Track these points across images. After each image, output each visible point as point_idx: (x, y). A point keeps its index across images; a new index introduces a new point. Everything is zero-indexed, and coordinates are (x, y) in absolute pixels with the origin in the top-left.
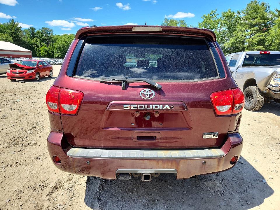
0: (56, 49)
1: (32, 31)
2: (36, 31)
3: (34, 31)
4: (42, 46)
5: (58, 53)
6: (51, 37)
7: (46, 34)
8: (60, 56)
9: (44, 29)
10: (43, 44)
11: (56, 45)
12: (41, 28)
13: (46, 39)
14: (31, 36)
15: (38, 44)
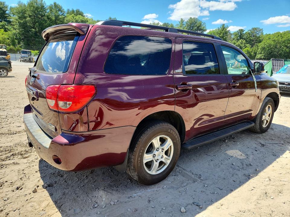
0: (259, 49)
1: (241, 33)
2: (244, 32)
3: (243, 33)
4: (246, 47)
5: (261, 53)
6: (259, 37)
7: (254, 34)
8: (262, 57)
9: (253, 29)
10: (248, 45)
11: (261, 45)
12: (250, 29)
13: (253, 40)
14: (239, 38)
15: (242, 45)
